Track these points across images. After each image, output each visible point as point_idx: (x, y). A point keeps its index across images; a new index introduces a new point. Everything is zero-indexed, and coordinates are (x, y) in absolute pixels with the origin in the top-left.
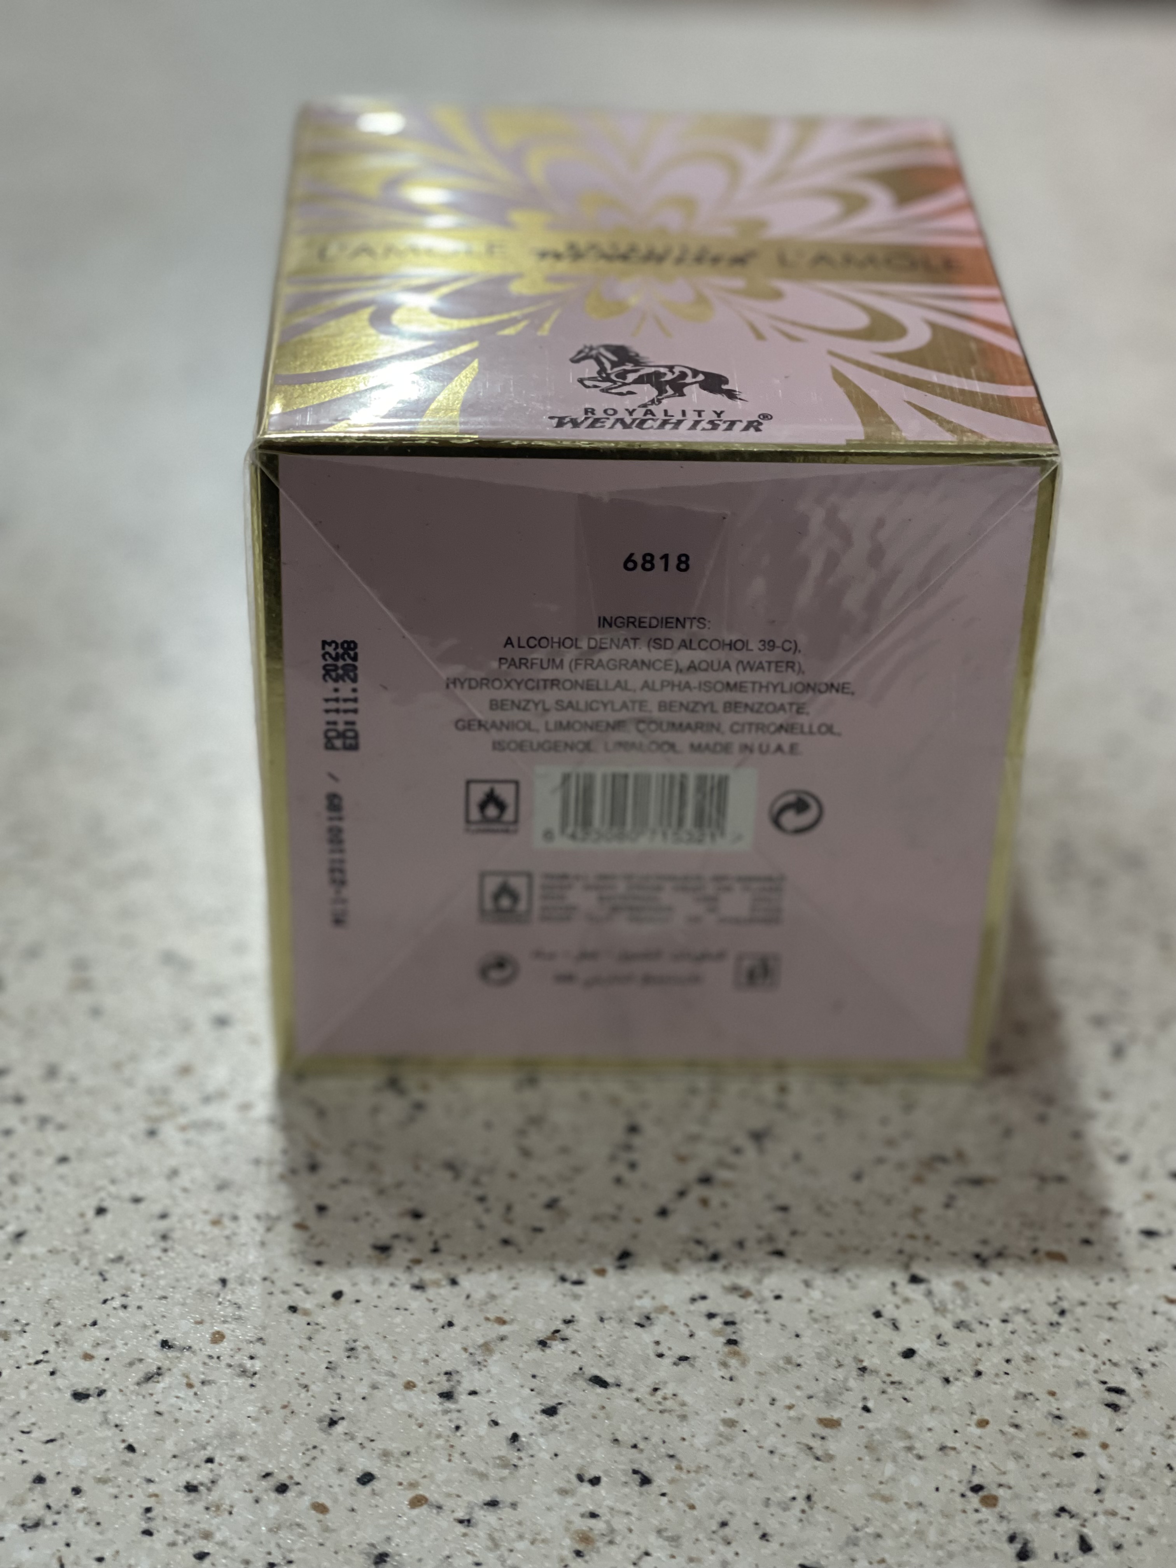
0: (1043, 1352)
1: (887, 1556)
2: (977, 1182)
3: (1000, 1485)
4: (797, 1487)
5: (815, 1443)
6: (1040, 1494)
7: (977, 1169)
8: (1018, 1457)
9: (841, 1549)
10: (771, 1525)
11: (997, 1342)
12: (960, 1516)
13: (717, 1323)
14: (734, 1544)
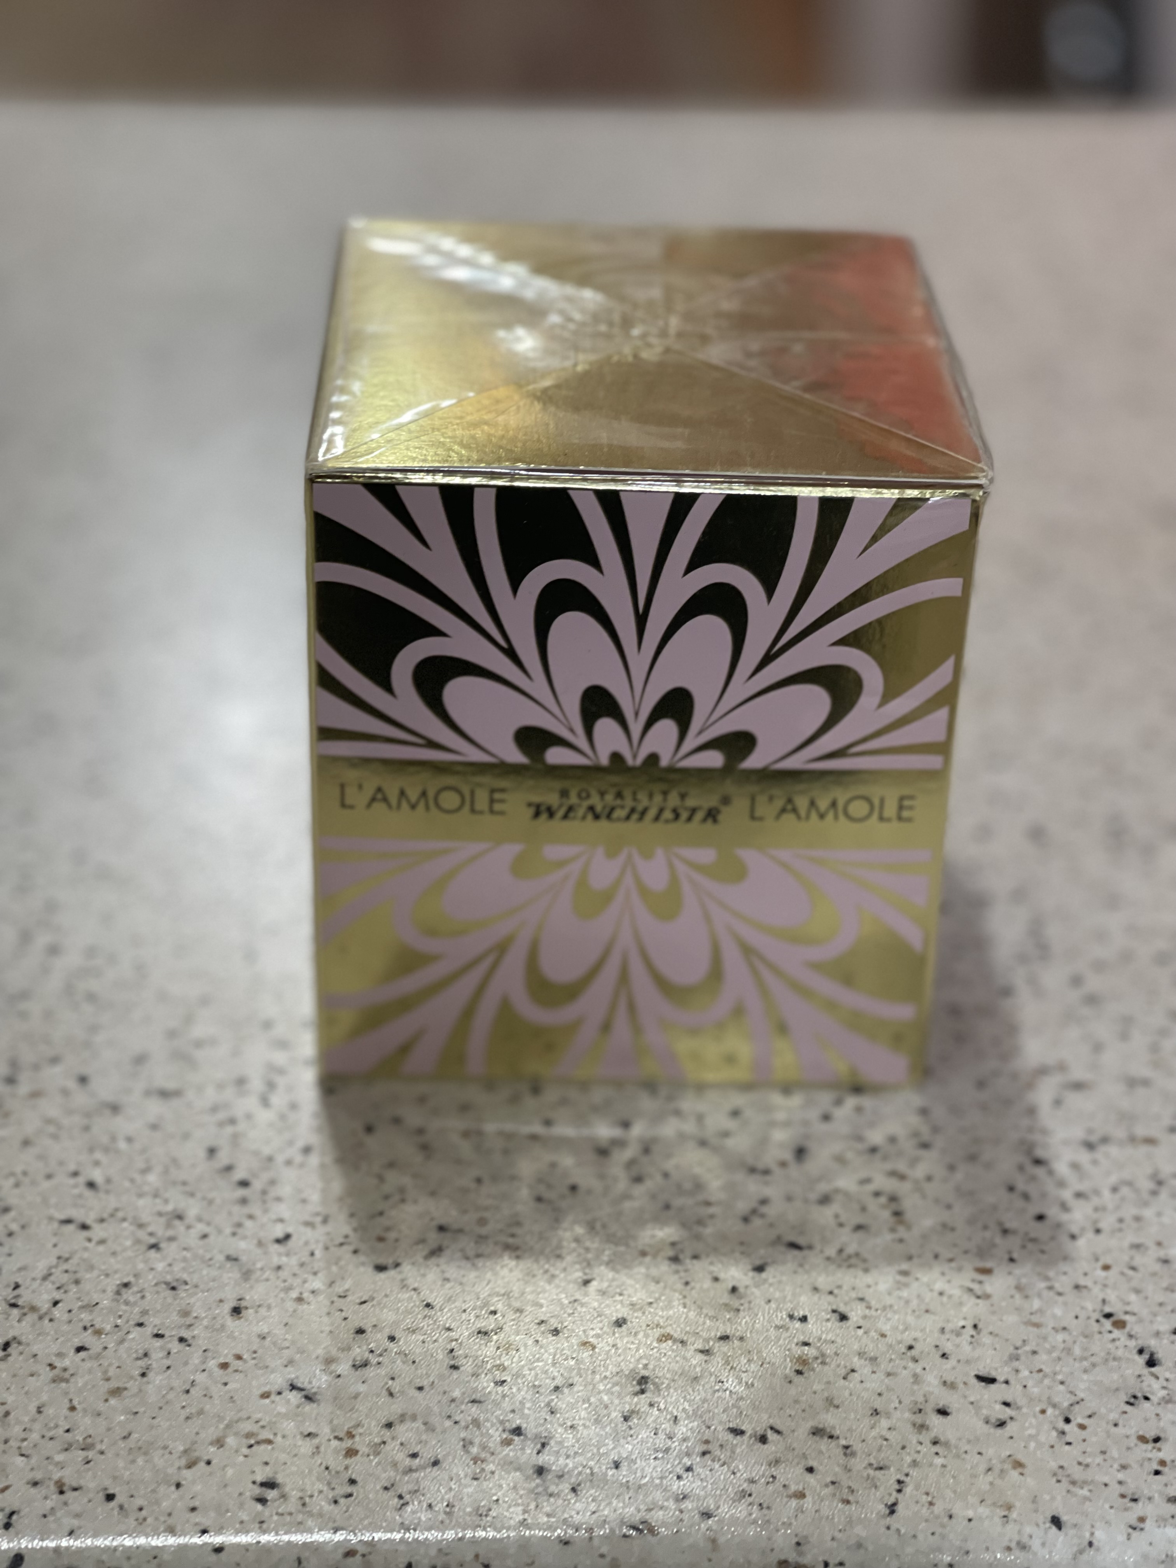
0: (1148, 1213)
1: (1043, 1367)
2: (1078, 1086)
3: (1126, 1313)
4: (965, 1319)
5: (975, 1287)
6: (1159, 1319)
7: (1078, 1073)
8: (1137, 1291)
9: (1006, 1363)
10: (948, 1347)
11: (1110, 1206)
12: (1097, 1336)
13: (883, 1200)
14: (920, 1362)
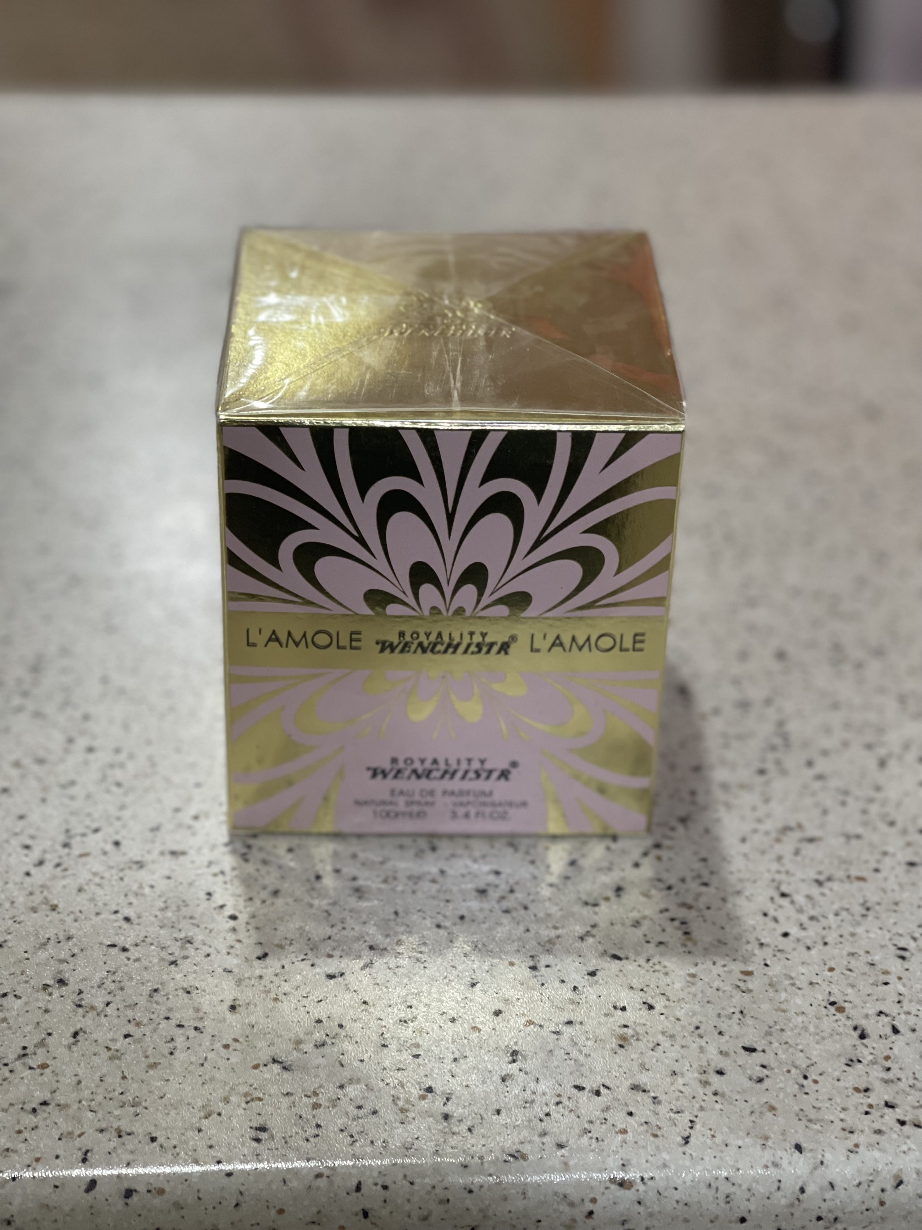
0: (860, 930)
1: (789, 1040)
2: (811, 840)
3: (845, 1001)
4: (735, 1007)
5: (741, 984)
6: (868, 1005)
7: (811, 832)
8: (853, 986)
9: (763, 1038)
10: (723, 1027)
11: (834, 926)
12: (825, 1018)
13: (677, 923)
14: (704, 1038)
